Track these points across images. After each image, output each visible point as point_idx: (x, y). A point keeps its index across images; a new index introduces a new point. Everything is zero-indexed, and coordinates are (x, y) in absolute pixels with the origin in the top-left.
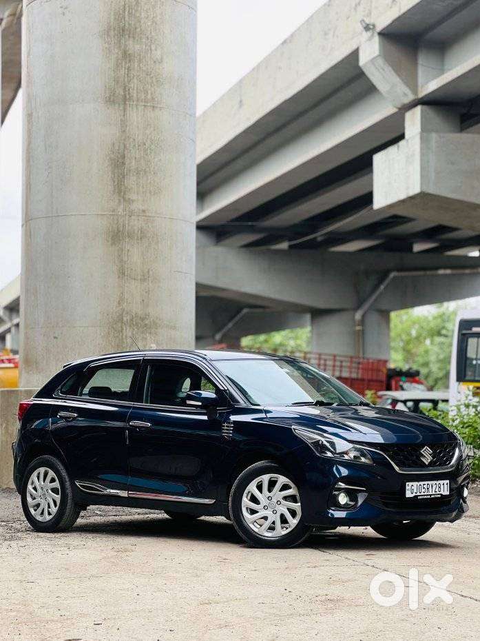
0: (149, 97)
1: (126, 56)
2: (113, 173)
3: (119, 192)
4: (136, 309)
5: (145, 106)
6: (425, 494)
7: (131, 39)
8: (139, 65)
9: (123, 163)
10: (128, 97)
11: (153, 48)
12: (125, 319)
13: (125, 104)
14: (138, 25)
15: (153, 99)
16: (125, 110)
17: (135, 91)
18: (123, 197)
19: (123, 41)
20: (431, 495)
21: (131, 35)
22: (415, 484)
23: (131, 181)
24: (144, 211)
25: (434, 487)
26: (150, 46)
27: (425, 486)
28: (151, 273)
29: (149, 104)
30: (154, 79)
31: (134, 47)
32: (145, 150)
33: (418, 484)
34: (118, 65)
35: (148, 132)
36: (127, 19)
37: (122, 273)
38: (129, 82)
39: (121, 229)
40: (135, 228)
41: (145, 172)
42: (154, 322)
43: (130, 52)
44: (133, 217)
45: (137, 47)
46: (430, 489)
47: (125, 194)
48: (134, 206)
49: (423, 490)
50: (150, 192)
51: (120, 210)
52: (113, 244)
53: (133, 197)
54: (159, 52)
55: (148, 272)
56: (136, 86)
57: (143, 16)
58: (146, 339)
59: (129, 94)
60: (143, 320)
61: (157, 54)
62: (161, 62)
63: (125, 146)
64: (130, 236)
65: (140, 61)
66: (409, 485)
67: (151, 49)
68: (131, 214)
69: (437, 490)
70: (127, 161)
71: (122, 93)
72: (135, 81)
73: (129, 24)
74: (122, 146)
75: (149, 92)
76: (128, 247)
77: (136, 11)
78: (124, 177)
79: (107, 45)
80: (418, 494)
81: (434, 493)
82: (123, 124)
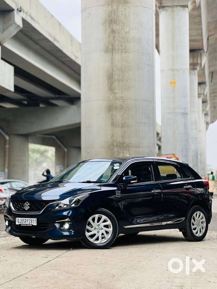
0: (123, 48)
1: (113, 31)
2: (108, 81)
3: (111, 89)
4: (119, 139)
5: (121, 52)
6: (25, 224)
7: (115, 24)
8: (119, 35)
9: (112, 77)
10: (114, 49)
11: (125, 27)
12: (114, 144)
13: (113, 52)
14: (118, 18)
15: (125, 49)
16: (112, 54)
17: (117, 46)
18: (113, 92)
19: (111, 26)
20: (27, 225)
21: (115, 22)
22: (20, 219)
23: (116, 84)
24: (122, 97)
25: (29, 221)
26: (124, 26)
27: (24, 220)
28: (126, 124)
29: (123, 51)
30: (126, 40)
31: (116, 27)
32: (122, 71)
33: (22, 219)
34: (109, 36)
35: (123, 63)
36: (113, 16)
37: (113, 124)
38: (114, 43)
39: (112, 105)
40: (118, 105)
41: (122, 80)
42: (128, 145)
43: (115, 30)
44: (117, 100)
45: (118, 27)
46: (27, 221)
47: (113, 90)
48: (117, 95)
49: (24, 222)
50: (125, 89)
51: (112, 97)
52: (109, 112)
53: (117, 91)
54: (128, 29)
55: (125, 123)
56: (117, 44)
57: (120, 14)
58: (124, 152)
59: (114, 47)
60: (122, 144)
61: (127, 29)
62: (129, 32)
63: (113, 69)
64: (116, 108)
65: (119, 33)
66: (17, 219)
67: (124, 28)
68: (116, 98)
69: (30, 222)
70: (114, 76)
71: (111, 47)
72: (117, 42)
73: (114, 18)
74: (112, 70)
75: (123, 46)
76: (115, 113)
77: (117, 12)
78: (113, 83)
79: (105, 28)
80: (21, 223)
81: (29, 224)
82: (112, 61)
